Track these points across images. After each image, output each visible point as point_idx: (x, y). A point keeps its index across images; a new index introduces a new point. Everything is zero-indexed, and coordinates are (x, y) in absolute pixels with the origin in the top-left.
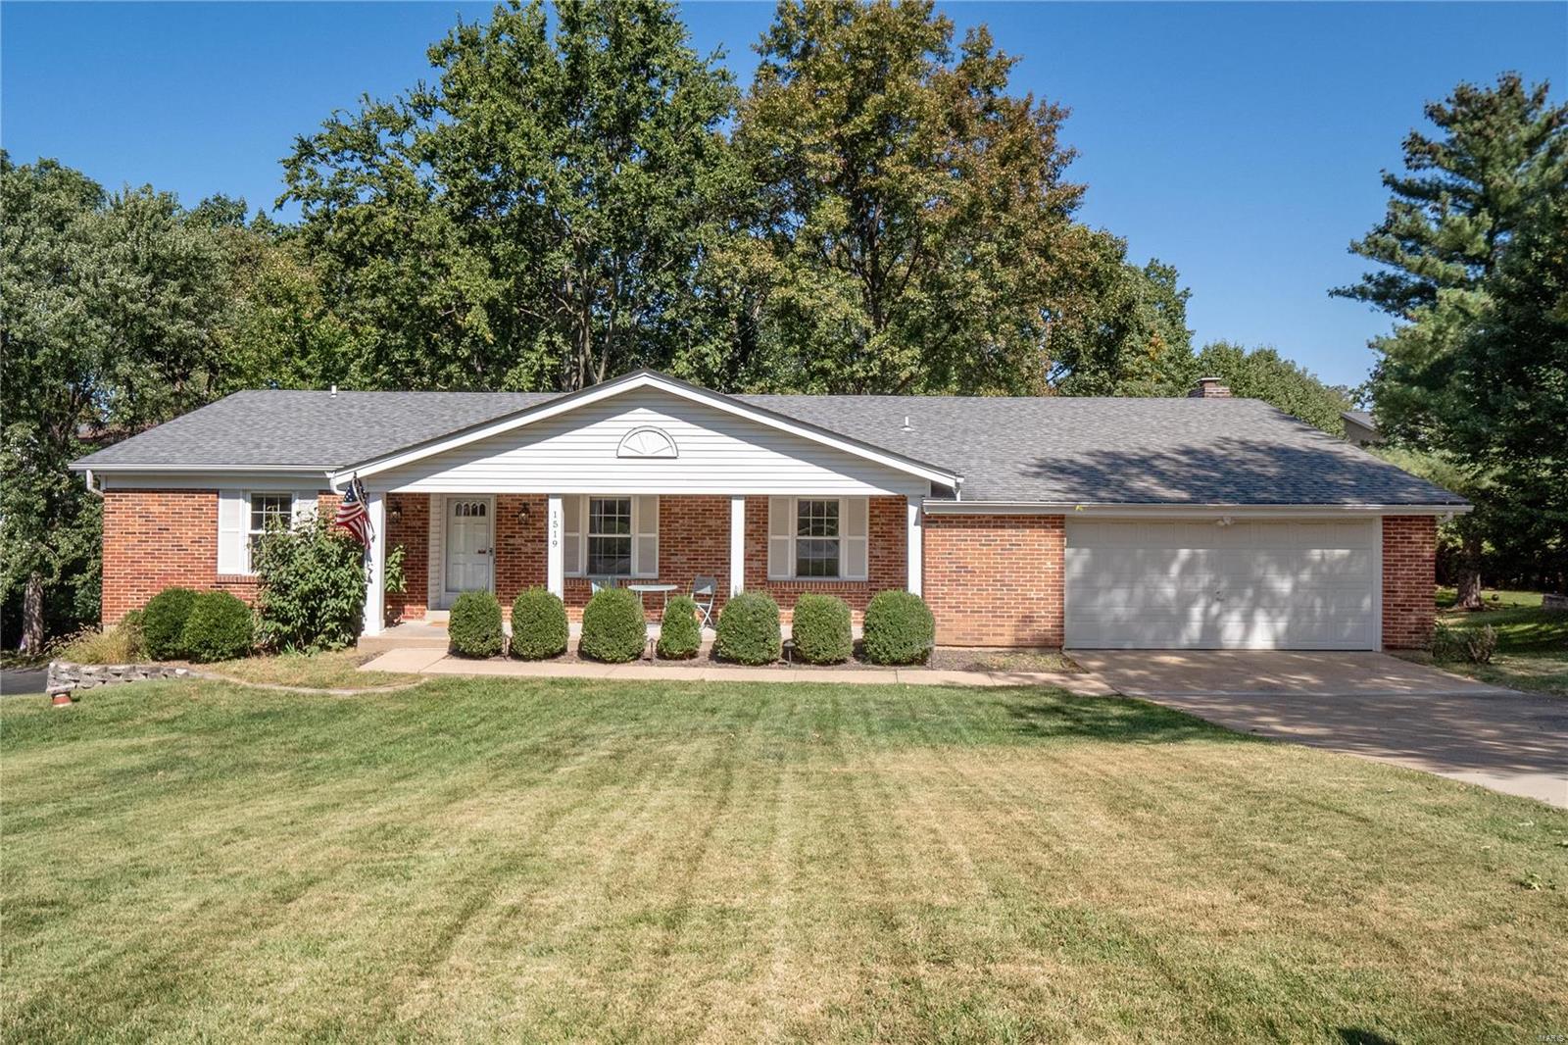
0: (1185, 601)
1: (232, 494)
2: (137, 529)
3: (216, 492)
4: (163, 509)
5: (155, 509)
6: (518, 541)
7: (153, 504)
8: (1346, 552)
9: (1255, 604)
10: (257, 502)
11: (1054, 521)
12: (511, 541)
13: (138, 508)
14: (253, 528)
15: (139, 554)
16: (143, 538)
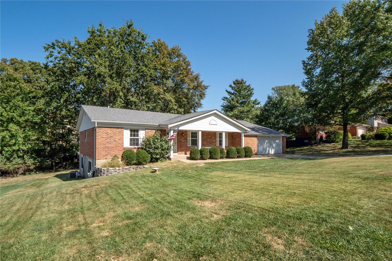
0: (266, 147)
1: (126, 129)
2: (105, 136)
3: (123, 128)
4: (111, 132)
5: (109, 132)
6: (181, 140)
7: (109, 130)
8: (278, 141)
9: (272, 148)
10: (131, 131)
11: (256, 136)
12: (180, 140)
13: (105, 132)
14: (131, 137)
15: (105, 142)
16: (106, 138)
